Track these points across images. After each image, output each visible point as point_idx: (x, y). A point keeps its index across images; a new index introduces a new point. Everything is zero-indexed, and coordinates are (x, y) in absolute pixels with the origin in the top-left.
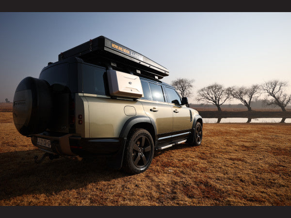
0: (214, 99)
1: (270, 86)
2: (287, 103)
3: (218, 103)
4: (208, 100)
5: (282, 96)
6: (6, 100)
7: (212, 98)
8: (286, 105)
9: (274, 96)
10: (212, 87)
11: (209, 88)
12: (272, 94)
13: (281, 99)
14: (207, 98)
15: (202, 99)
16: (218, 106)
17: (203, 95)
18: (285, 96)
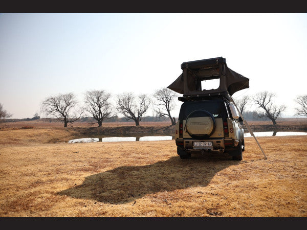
1: (260, 97)
2: (278, 115)
5: (272, 107)
8: (276, 118)
9: (265, 108)
12: (263, 106)
13: (272, 112)
18: (275, 107)
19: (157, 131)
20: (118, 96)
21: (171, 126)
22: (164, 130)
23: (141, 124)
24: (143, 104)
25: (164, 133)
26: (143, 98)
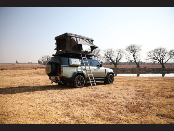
0: (159, 59)
3: (163, 62)
4: (154, 60)
6: (16, 61)
7: (158, 58)
10: (157, 50)
11: (155, 51)
14: (154, 58)
15: (150, 59)
16: (162, 64)
17: (151, 56)
19: (126, 70)
20: (104, 50)
21: (136, 68)
22: (131, 71)
23: (118, 66)
24: (119, 54)
25: (131, 72)
26: (119, 51)
